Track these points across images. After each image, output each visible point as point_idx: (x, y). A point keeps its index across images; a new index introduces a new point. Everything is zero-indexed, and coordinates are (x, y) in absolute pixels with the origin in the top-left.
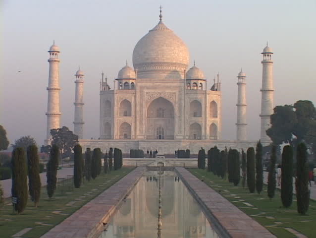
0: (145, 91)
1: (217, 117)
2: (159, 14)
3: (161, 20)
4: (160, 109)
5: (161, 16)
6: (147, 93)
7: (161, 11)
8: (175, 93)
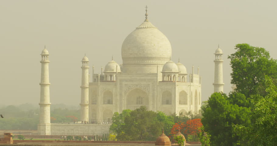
0: (124, 83)
1: (187, 104)
2: (145, 13)
3: (146, 18)
4: (140, 97)
5: (146, 15)
6: (126, 85)
7: (146, 11)
8: (149, 85)
